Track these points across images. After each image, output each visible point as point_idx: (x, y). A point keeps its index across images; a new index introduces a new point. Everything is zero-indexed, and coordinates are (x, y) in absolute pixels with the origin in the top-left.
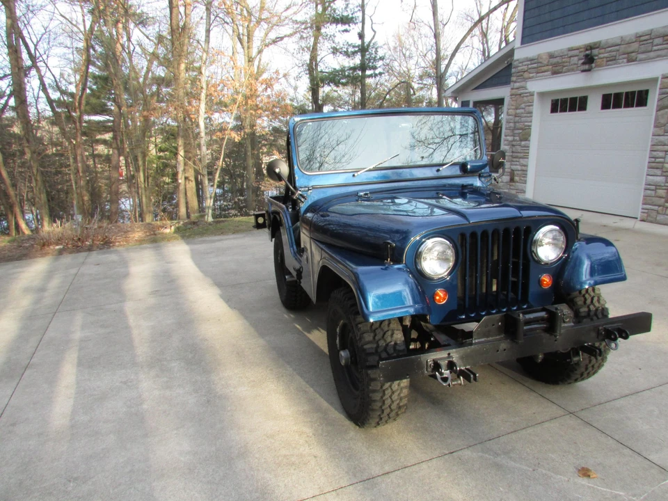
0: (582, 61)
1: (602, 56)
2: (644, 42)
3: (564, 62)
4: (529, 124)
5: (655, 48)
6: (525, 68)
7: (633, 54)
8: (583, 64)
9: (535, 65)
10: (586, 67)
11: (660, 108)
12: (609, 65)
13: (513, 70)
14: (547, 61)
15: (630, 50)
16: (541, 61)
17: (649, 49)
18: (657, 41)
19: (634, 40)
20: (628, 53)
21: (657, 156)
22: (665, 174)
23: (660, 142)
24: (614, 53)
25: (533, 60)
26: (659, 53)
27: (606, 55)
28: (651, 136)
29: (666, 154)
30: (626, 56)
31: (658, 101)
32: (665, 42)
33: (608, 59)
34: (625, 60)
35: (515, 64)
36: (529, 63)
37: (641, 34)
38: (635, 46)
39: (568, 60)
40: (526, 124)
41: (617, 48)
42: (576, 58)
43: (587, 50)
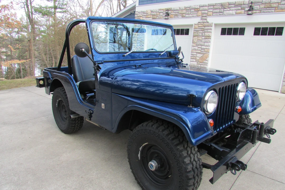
0: (165, 15)
1: (172, 14)
2: (188, 10)
3: (157, 15)
4: (143, 39)
5: (191, 13)
6: (141, 15)
7: (184, 14)
8: (165, 16)
9: (145, 15)
10: (167, 17)
11: (194, 36)
12: (175, 18)
13: (136, 16)
14: (150, 13)
15: (182, 13)
16: (147, 13)
17: (190, 13)
18: (192, 10)
19: (184, 9)
20: (182, 14)
21: (194, 54)
22: (196, 61)
23: (195, 49)
24: (177, 13)
25: (144, 12)
26: (193, 15)
27: (174, 13)
28: (191, 47)
29: (197, 54)
30: (181, 15)
31: (193, 33)
32: (195, 11)
33: (174, 15)
34: (181, 16)
35: (136, 13)
36: (143, 13)
37: (186, 7)
38: (184, 11)
39: (159, 14)
40: (142, 39)
41: (178, 11)
42: (162, 13)
43: (167, 11)
